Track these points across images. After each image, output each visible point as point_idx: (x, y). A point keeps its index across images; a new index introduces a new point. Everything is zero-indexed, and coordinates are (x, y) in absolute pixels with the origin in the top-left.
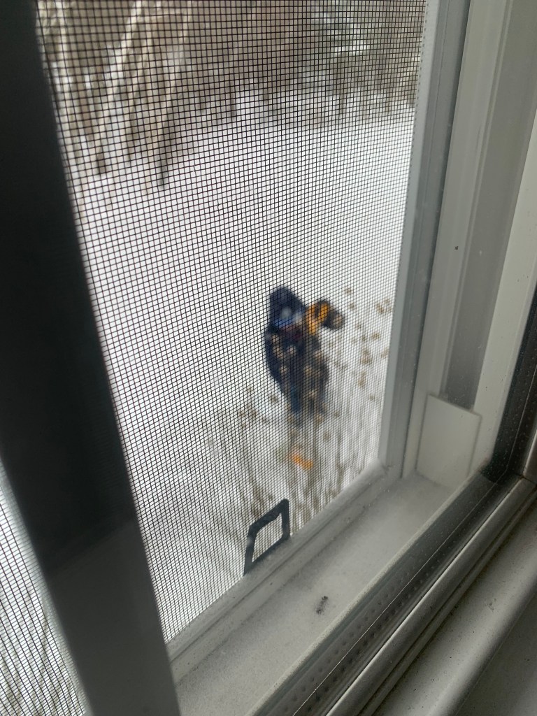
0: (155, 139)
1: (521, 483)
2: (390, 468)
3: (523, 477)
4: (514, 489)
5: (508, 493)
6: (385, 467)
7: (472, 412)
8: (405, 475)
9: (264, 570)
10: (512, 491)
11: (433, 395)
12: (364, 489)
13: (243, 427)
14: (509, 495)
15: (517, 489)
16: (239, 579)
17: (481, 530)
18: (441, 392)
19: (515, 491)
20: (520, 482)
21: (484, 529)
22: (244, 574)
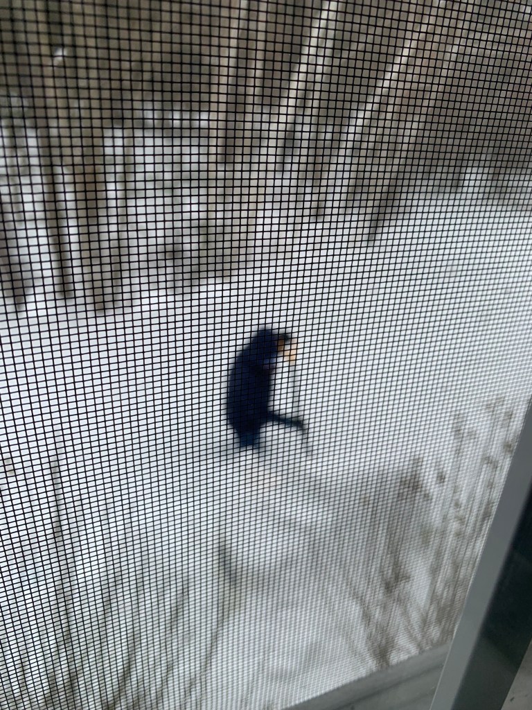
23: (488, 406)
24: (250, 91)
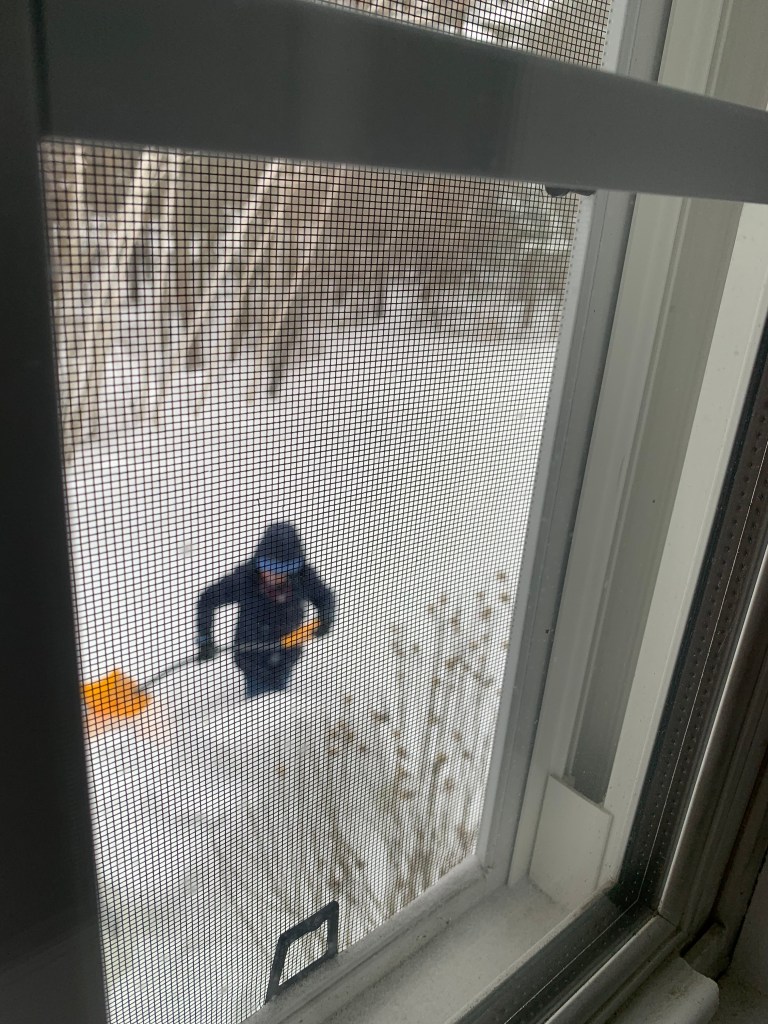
0: (272, 333)
1: (654, 923)
2: (490, 870)
3: (658, 914)
4: (643, 929)
5: (634, 934)
6: (484, 868)
7: (602, 808)
8: (512, 881)
9: (293, 1000)
10: (640, 932)
11: (555, 776)
12: (450, 896)
13: (332, 753)
14: (635, 937)
15: (647, 929)
16: (259, 1008)
17: (587, 984)
18: (566, 773)
19: (642, 933)
20: (653, 920)
21: (590, 985)
22: (266, 1001)
23: (431, 609)
24: (81, 206)
